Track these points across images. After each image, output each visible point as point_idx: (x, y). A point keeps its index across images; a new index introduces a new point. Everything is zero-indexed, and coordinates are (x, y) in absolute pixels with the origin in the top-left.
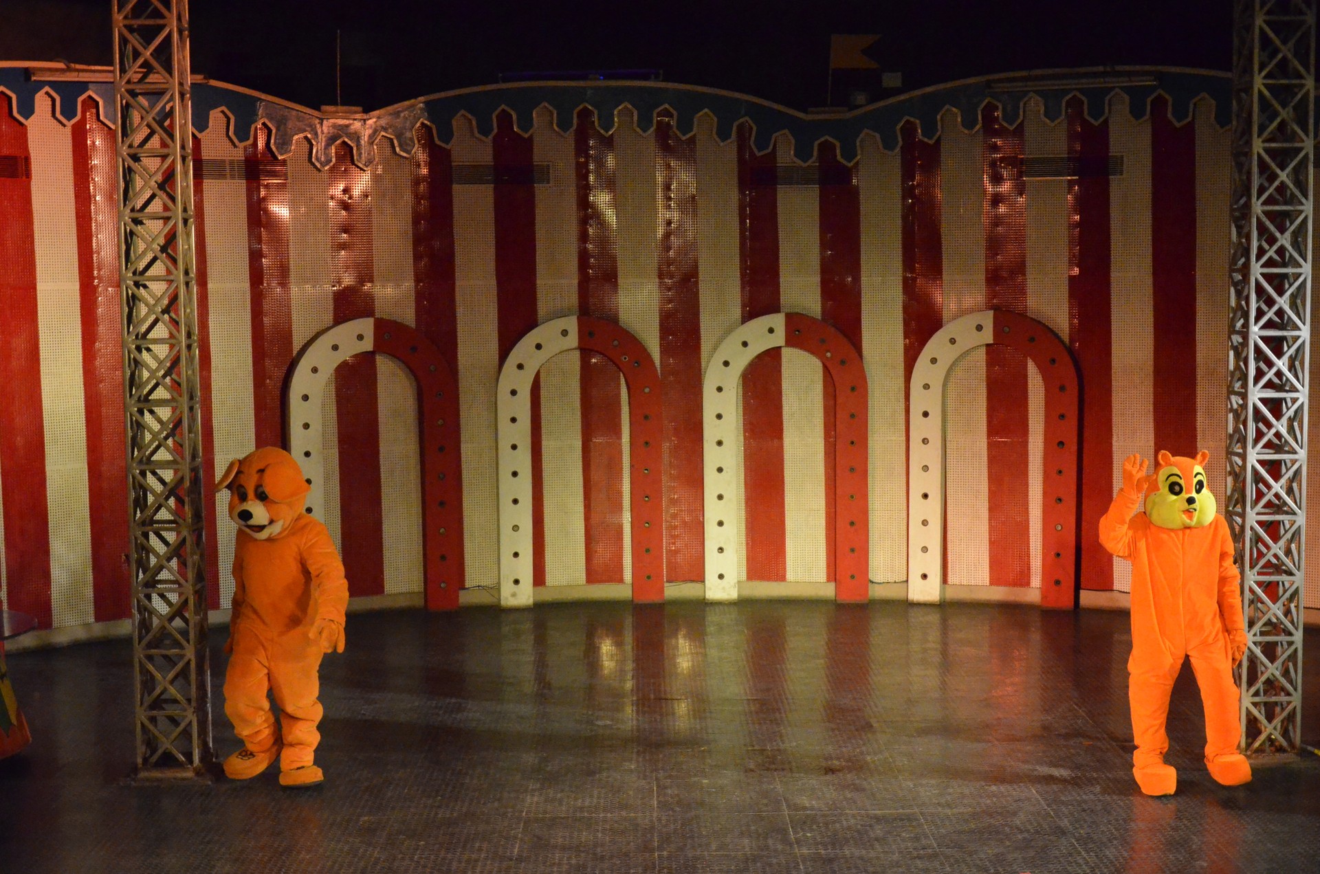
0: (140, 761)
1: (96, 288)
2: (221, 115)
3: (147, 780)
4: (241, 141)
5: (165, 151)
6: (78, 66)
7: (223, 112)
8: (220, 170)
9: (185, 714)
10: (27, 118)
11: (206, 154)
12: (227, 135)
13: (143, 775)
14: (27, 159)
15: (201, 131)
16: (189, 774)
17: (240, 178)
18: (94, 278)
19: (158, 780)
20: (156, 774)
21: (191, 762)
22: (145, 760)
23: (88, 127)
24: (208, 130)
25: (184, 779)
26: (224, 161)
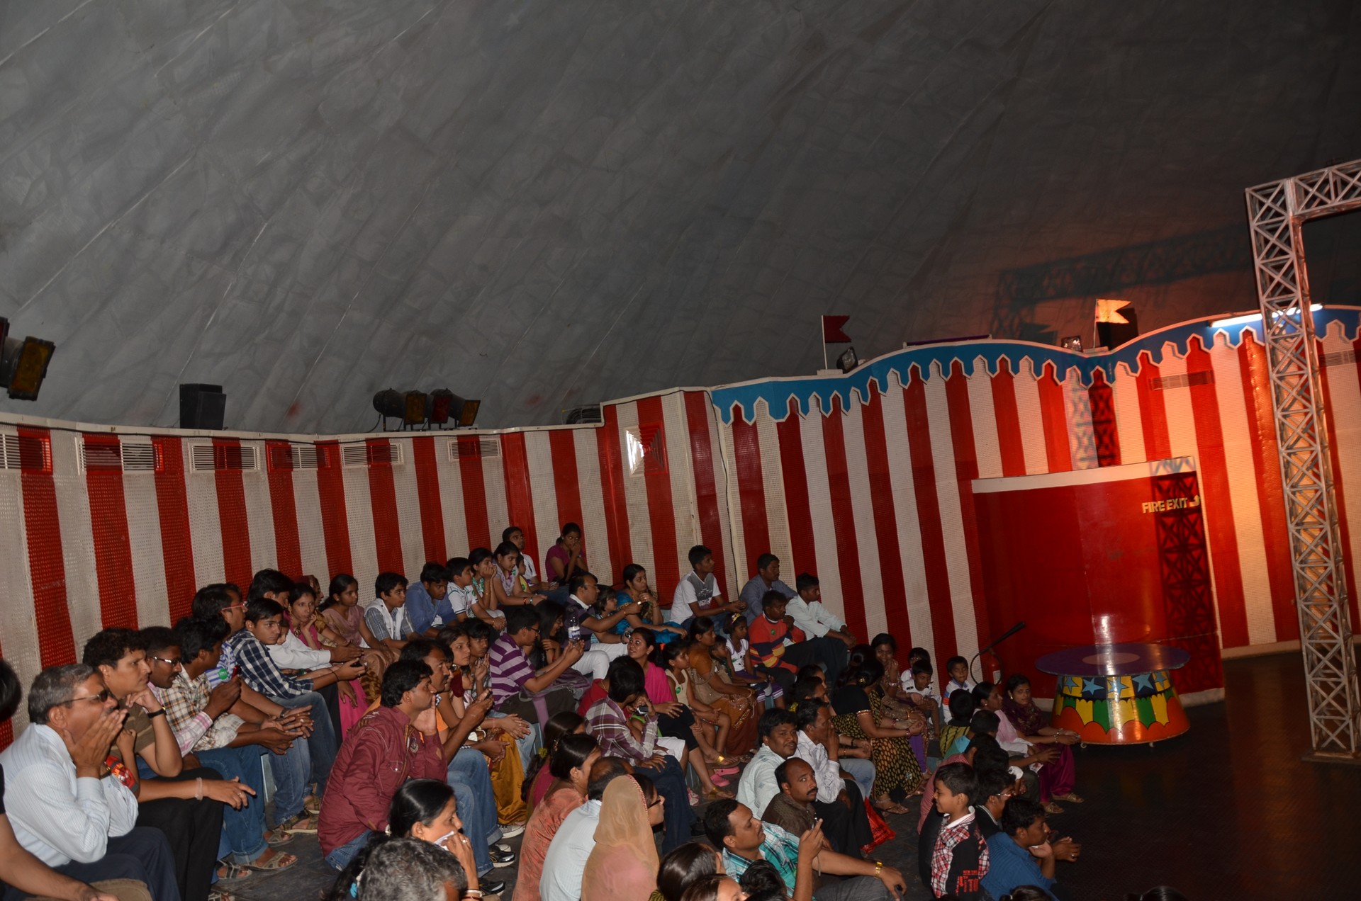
0: (1314, 745)
1: (1261, 441)
2: (1334, 325)
3: (1321, 757)
4: (1350, 338)
5: (1301, 372)
6: (1238, 313)
7: (1336, 323)
8: (1337, 359)
9: (1344, 719)
10: (1209, 348)
11: (1326, 351)
12: (1340, 337)
13: (1318, 754)
14: (1212, 372)
15: (1321, 337)
16: (1350, 757)
17: (1352, 362)
18: (1260, 436)
19: (1327, 758)
20: (1326, 755)
21: (1349, 748)
22: (1318, 744)
23: (1247, 347)
24: (1326, 336)
25: (1347, 760)
26: (1340, 353)
